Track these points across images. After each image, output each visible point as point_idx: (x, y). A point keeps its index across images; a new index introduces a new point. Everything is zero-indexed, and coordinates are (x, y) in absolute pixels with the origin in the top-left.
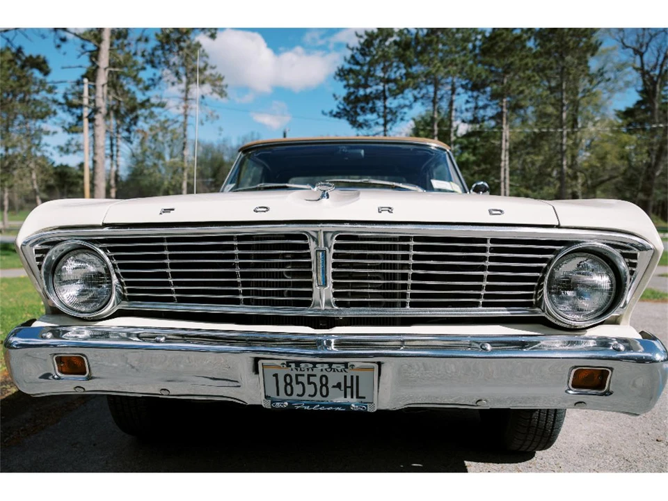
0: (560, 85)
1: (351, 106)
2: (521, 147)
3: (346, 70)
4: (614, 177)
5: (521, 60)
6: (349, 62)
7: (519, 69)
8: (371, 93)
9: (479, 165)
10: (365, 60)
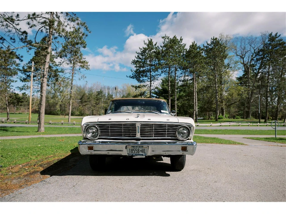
0: (214, 69)
1: (137, 74)
2: (201, 91)
3: (136, 61)
4: (236, 102)
5: (200, 60)
6: (137, 58)
7: (199, 63)
8: (145, 69)
9: (186, 97)
10: (143, 57)
